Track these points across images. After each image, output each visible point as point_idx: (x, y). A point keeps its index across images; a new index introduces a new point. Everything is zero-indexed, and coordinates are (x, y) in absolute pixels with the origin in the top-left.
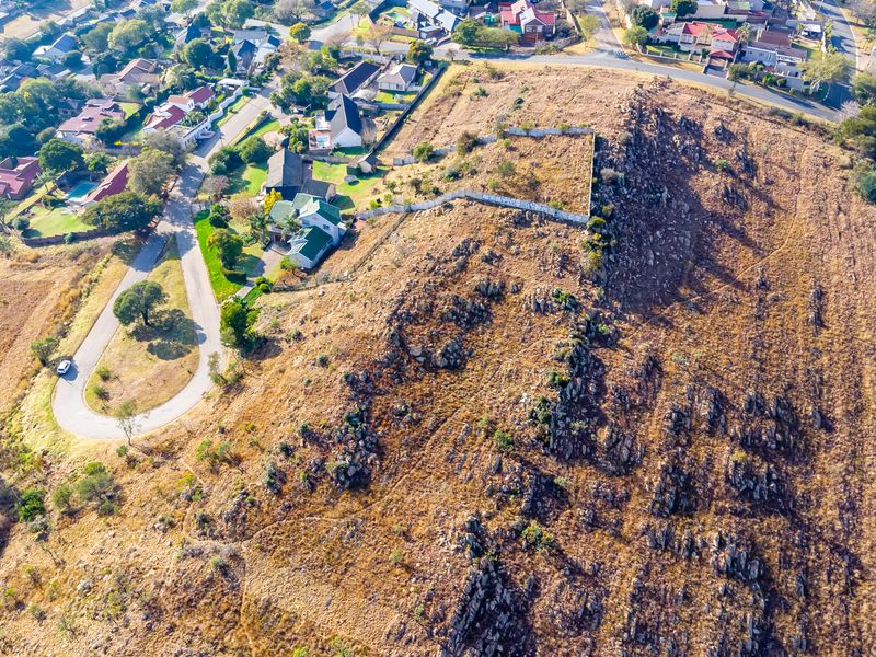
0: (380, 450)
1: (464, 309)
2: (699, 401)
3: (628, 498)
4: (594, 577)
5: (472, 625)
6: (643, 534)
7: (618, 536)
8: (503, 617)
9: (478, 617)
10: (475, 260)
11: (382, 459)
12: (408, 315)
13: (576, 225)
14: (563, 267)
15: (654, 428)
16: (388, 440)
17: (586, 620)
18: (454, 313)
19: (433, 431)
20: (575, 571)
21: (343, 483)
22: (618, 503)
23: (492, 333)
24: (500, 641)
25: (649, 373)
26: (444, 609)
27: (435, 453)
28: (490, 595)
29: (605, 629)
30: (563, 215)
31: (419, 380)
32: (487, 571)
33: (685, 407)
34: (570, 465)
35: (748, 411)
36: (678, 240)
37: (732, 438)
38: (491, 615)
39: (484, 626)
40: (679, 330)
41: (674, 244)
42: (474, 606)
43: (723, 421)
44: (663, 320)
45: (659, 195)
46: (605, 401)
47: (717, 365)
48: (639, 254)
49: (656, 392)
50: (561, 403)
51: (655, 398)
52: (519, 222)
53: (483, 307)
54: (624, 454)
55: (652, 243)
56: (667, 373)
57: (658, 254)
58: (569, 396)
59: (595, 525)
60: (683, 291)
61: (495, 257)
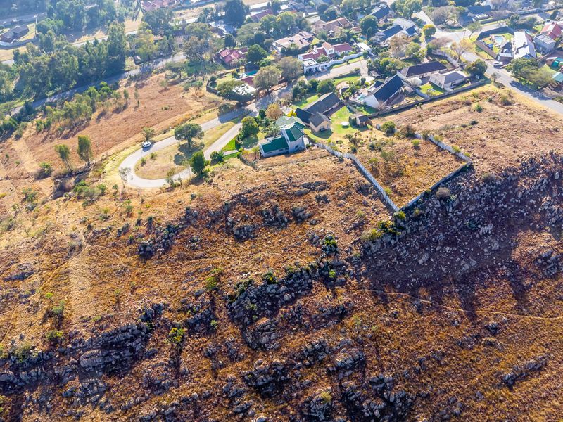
0: (168, 249)
1: (274, 214)
2: (343, 352)
3: (240, 360)
4: (179, 375)
5: (112, 343)
6: (227, 381)
7: (214, 370)
8: (127, 353)
9: (118, 343)
10: (313, 195)
11: (164, 253)
12: (245, 200)
13: (389, 207)
14: (355, 228)
15: (297, 342)
16: (174, 247)
17: (155, 387)
18: (268, 213)
19: (196, 258)
20: (176, 365)
21: (140, 251)
22: (233, 358)
23: (276, 235)
24: (116, 361)
25: (332, 315)
26: (107, 327)
27: (185, 268)
28: (132, 340)
29: (157, 398)
30: (388, 200)
31: (218, 232)
32: (141, 329)
33: (331, 348)
34: (232, 321)
35: (372, 383)
36: (460, 261)
37: (341, 386)
38: (124, 347)
39: (116, 348)
40: (387, 309)
41: (452, 262)
42: (120, 337)
43: (347, 374)
44: (384, 297)
45: (479, 226)
46: (286, 308)
47: (386, 345)
48: (416, 252)
49: (323, 327)
50: (259, 290)
51: (318, 329)
52: (363, 190)
53: (286, 220)
54: (264, 339)
55: (435, 251)
56: (343, 324)
57: (432, 260)
58: (268, 290)
59: (210, 356)
60: (423, 292)
61: (325, 200)
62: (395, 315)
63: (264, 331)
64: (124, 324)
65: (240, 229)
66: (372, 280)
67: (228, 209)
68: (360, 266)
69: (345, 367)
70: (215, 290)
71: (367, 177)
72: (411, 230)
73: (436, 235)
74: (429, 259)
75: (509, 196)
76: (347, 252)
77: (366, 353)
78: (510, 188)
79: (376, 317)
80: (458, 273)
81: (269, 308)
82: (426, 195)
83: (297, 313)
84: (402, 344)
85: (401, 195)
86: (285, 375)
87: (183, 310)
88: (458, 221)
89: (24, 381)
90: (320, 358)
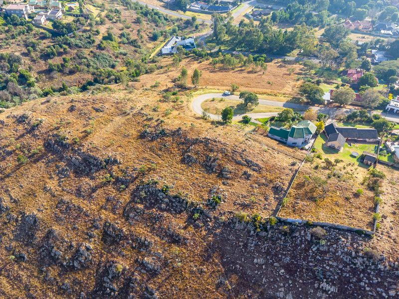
0: (152, 140)
1: (212, 162)
2: (153, 259)
3: (114, 214)
4: (90, 196)
5: (88, 161)
6: (100, 217)
7: (102, 208)
8: (88, 170)
9: (89, 162)
10: (245, 169)
11: (148, 141)
12: (209, 144)
14: (242, 205)
15: (142, 231)
16: (155, 142)
17: (79, 193)
18: (210, 159)
20: (94, 190)
21: (143, 133)
23: (200, 174)
24: (82, 169)
25: (171, 236)
26: (93, 152)
27: (147, 155)
28: (94, 166)
29: (74, 197)
31: (179, 150)
32: (101, 164)
33: (151, 251)
34: (131, 195)
35: (147, 289)
36: (281, 287)
37: (133, 273)
38: (89, 166)
39: (86, 164)
40: (202, 264)
41: (275, 282)
42: (92, 160)
43: (143, 271)
44: (209, 257)
45: (325, 280)
46: (157, 211)
47: (176, 280)
48: (259, 252)
49: (160, 237)
50: (156, 191)
51: (157, 235)
52: (277, 190)
53: (214, 170)
54: (131, 215)
55: (272, 264)
56: (170, 246)
57: (264, 267)
58: (159, 194)
59: (108, 200)
60: (234, 278)
61: (247, 177)
62: (201, 272)
63: (135, 211)
64: (98, 156)
65: (189, 156)
66: (214, 242)
67: (196, 142)
68: (218, 228)
69: (145, 267)
70: (143, 174)
72: (272, 237)
73: (285, 255)
74: (263, 265)
75: (379, 284)
76: (220, 213)
77: (162, 272)
79: (191, 262)
80: (271, 292)
81: (151, 203)
82: (308, 225)
83: (158, 218)
84: (184, 290)
85: (294, 211)
86: (120, 240)
87: (122, 171)
88: (311, 262)
90: (142, 250)
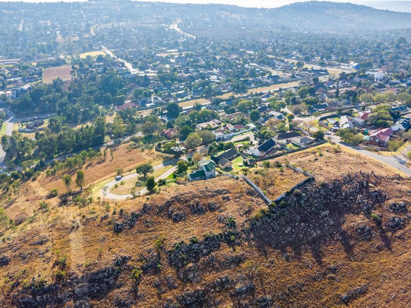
0: (132, 227)
1: (197, 207)
2: (240, 283)
3: (176, 288)
4: (136, 297)
5: (95, 279)
6: (167, 301)
7: (159, 294)
8: (104, 285)
9: (99, 279)
10: (220, 196)
11: (129, 229)
12: (180, 199)
13: (266, 202)
14: (246, 213)
15: (211, 277)
16: (136, 226)
17: (121, 305)
18: (193, 206)
19: (149, 232)
20: (135, 291)
21: (115, 228)
22: (171, 287)
23: (198, 218)
24: (97, 290)
25: (233, 261)
26: (93, 269)
27: (142, 237)
28: (108, 277)
30: (266, 197)
31: (163, 217)
32: (114, 271)
33: (233, 280)
34: (171, 266)
35: (258, 301)
36: (311, 231)
37: (239, 303)
38: (103, 282)
39: (98, 282)
40: (267, 258)
41: (306, 232)
42: (101, 275)
43: (243, 296)
44: (265, 252)
45: (321, 211)
46: (205, 258)
47: (267, 279)
48: (283, 226)
49: (227, 269)
50: (188, 247)
51: (224, 270)
52: (250, 193)
53: (204, 210)
54: (191, 276)
55: (295, 226)
56: (240, 266)
57: (293, 231)
58: (193, 247)
59: (157, 286)
60: (289, 249)
61: (228, 199)
62: (272, 262)
63: (191, 271)
64: (103, 267)
65: (176, 215)
66: (258, 242)
67: (169, 204)
68: (249, 235)
69: (242, 292)
70: (160, 248)
71: (253, 187)
72: (280, 214)
73: (295, 216)
74: (292, 230)
75: (337, 195)
76: (241, 226)
77: (254, 283)
78: (337, 190)
79: (260, 263)
80: (310, 238)
81: (194, 257)
82: (288, 194)
83: (211, 260)
84: (277, 279)
85: (273, 195)
86: (204, 297)
87: (141, 260)
88: (308, 209)
89: (38, 303)
90: (226, 287)
